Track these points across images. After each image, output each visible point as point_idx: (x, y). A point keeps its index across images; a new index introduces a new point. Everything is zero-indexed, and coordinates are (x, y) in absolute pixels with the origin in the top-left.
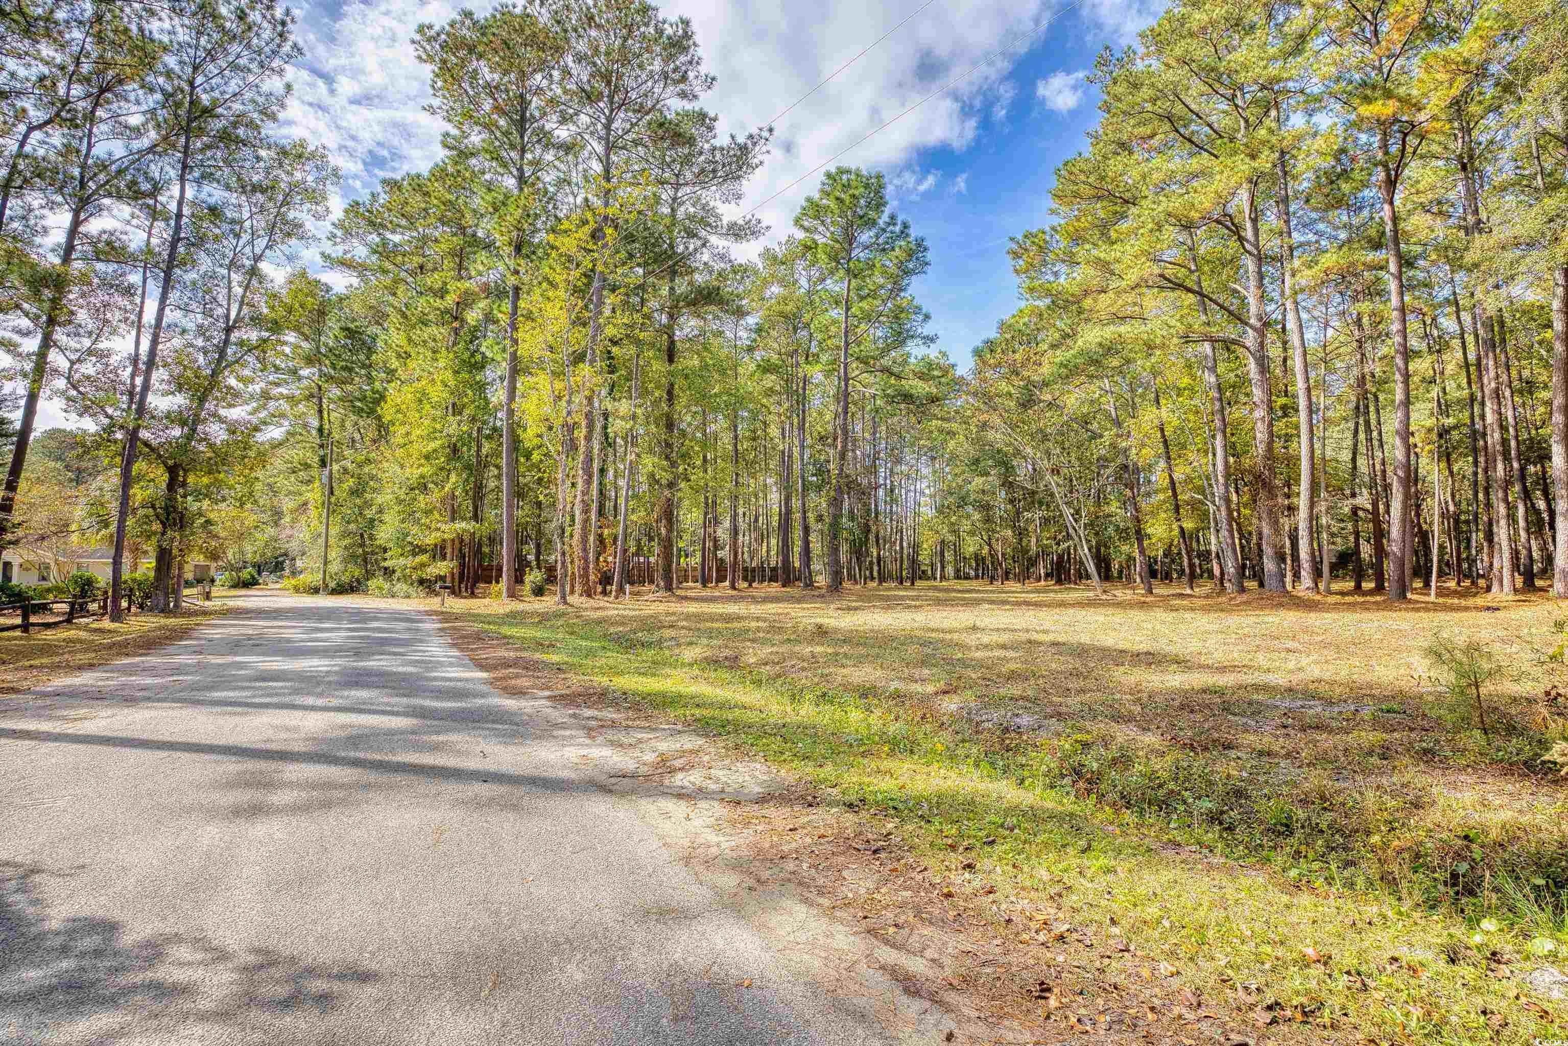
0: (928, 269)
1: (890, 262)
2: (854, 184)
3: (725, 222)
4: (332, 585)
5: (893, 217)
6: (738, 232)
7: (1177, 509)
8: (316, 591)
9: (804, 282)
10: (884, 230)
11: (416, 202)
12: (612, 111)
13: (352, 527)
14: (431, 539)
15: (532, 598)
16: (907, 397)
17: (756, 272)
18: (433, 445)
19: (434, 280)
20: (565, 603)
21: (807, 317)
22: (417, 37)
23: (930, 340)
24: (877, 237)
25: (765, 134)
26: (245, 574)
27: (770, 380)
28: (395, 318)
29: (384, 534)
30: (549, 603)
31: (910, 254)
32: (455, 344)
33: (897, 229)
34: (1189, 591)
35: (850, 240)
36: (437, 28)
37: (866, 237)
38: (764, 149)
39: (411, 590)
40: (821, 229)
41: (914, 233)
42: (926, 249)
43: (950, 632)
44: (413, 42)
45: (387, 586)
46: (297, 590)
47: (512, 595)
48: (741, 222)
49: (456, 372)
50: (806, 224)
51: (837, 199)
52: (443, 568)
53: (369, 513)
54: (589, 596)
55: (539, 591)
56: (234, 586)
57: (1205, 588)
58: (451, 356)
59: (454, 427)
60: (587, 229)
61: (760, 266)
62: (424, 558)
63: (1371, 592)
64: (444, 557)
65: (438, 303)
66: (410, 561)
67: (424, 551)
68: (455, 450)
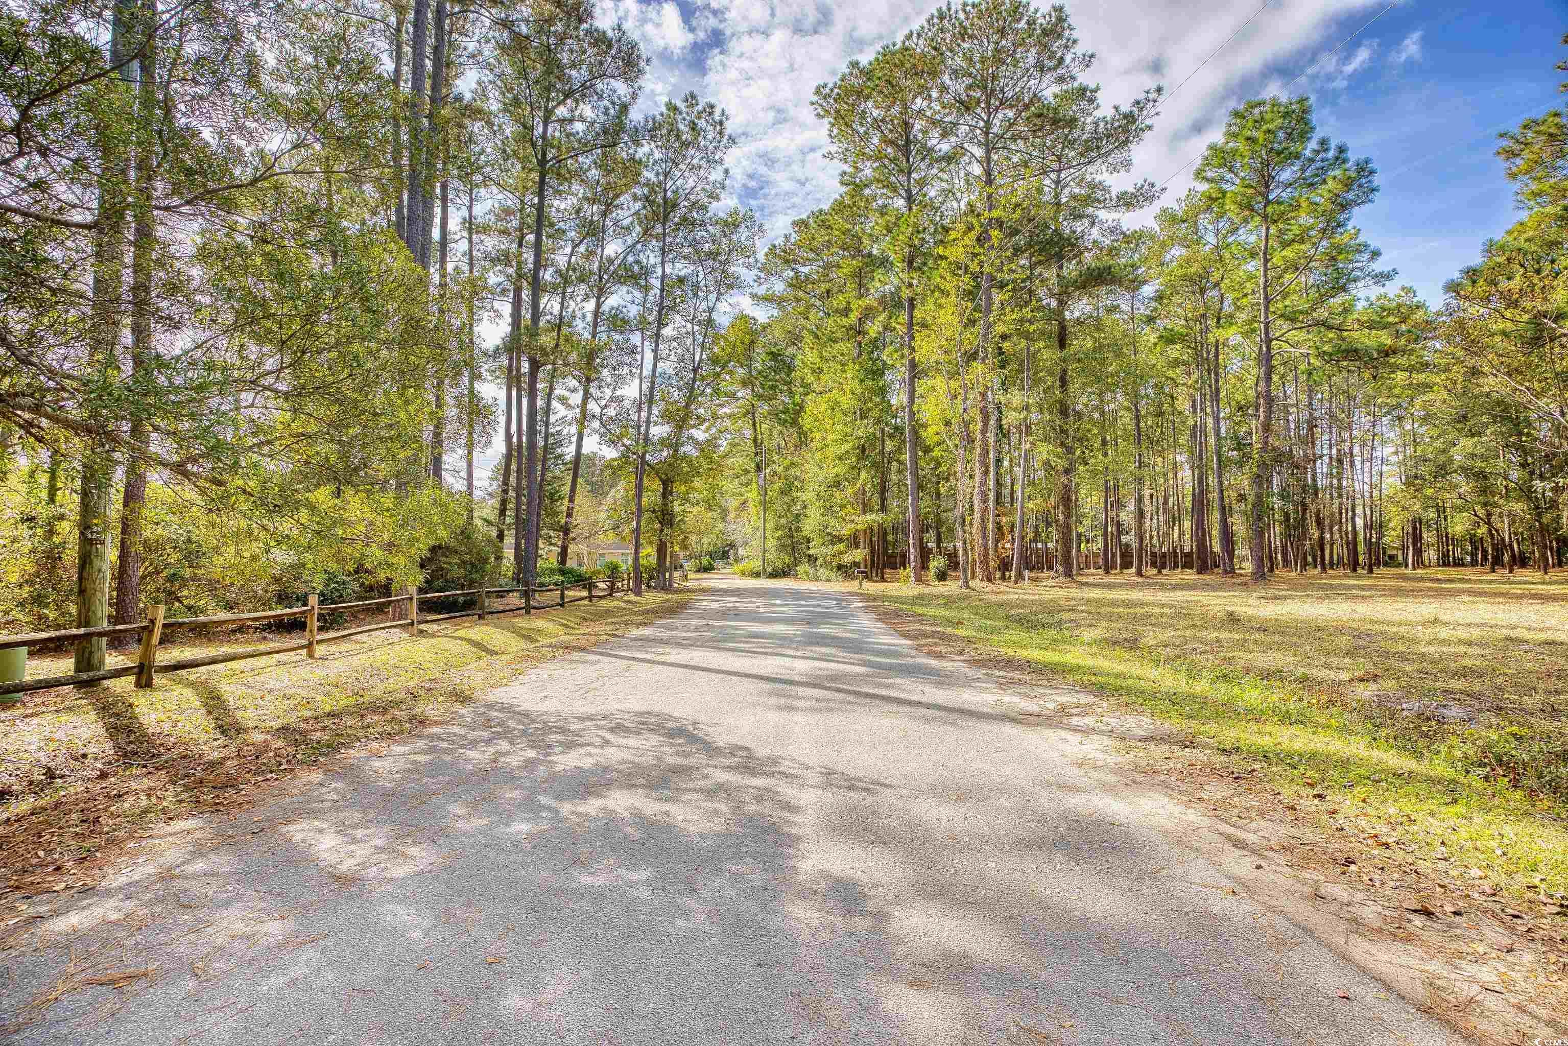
0: (1376, 195)
1: (1321, 196)
2: (1268, 117)
3: (1114, 194)
4: (769, 570)
5: (1323, 142)
6: (1128, 201)
8: (757, 575)
9: (1211, 238)
10: (1312, 160)
11: (821, 237)
12: (989, 114)
13: (783, 521)
14: (847, 530)
15: (937, 582)
16: (1352, 353)
17: (1153, 237)
18: (846, 447)
19: (839, 301)
20: (968, 587)
21: (1217, 275)
22: (815, 98)
23: (1383, 277)
24: (1303, 170)
25: (1153, 96)
26: (705, 561)
27: (1175, 351)
28: (809, 339)
29: (809, 526)
30: (952, 587)
31: (1348, 184)
32: (860, 355)
33: (1331, 154)
35: (1266, 181)
36: (830, 85)
37: (1287, 173)
38: (1153, 112)
39: (832, 575)
40: (1229, 176)
41: (1353, 157)
42: (1371, 173)
43: (1400, 625)
44: (813, 104)
45: (812, 571)
46: (743, 574)
47: (919, 579)
48: (1131, 189)
49: (861, 381)
50: (1209, 174)
51: (1248, 139)
52: (857, 555)
53: (796, 509)
54: (990, 580)
55: (942, 576)
56: (698, 571)
58: (857, 367)
59: (863, 429)
60: (973, 235)
61: (1157, 229)
62: (841, 547)
64: (857, 547)
65: (845, 321)
66: (830, 550)
67: (840, 540)
68: (864, 450)
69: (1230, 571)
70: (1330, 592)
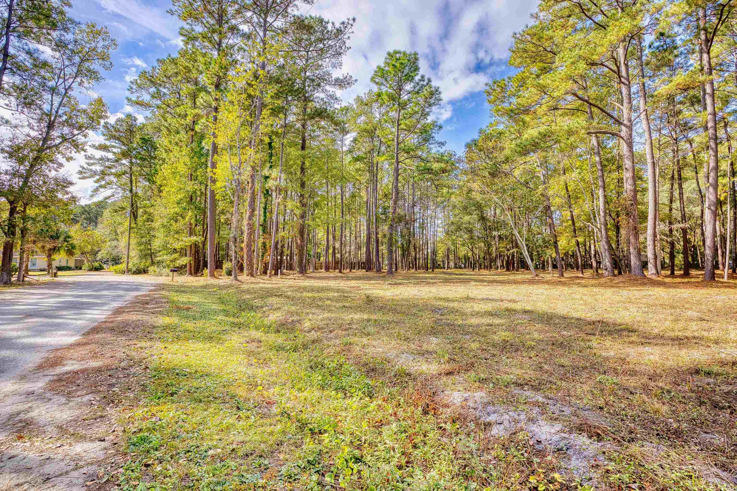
1: (421, 98)
2: (402, 58)
3: (333, 78)
4: (134, 269)
5: (423, 77)
6: (340, 83)
7: (575, 231)
8: (124, 272)
9: (377, 115)
10: (418, 84)
11: (172, 69)
13: (144, 240)
14: (178, 246)
15: (226, 277)
16: (429, 171)
17: (353, 110)
18: (179, 196)
19: (180, 109)
20: (236, 279)
23: (442, 144)
24: (414, 87)
25: (351, 22)
26: (96, 264)
28: (164, 131)
29: (156, 244)
30: (229, 280)
31: (432, 94)
32: (192, 142)
33: (425, 82)
34: (581, 275)
35: (400, 88)
37: (408, 87)
38: (350, 30)
39: (170, 273)
40: (385, 83)
41: (434, 84)
42: (440, 93)
45: (158, 270)
46: (116, 272)
47: (212, 275)
48: (341, 78)
49: (191, 158)
50: (377, 80)
51: (393, 66)
52: (184, 261)
54: (252, 276)
55: (228, 273)
56: (89, 270)
57: (588, 273)
58: (188, 149)
59: (190, 186)
61: (355, 106)
62: (176, 255)
63: (681, 276)
64: (186, 256)
65: (183, 122)
66: (169, 257)
67: (176, 252)
69: (379, 270)
70: (419, 281)
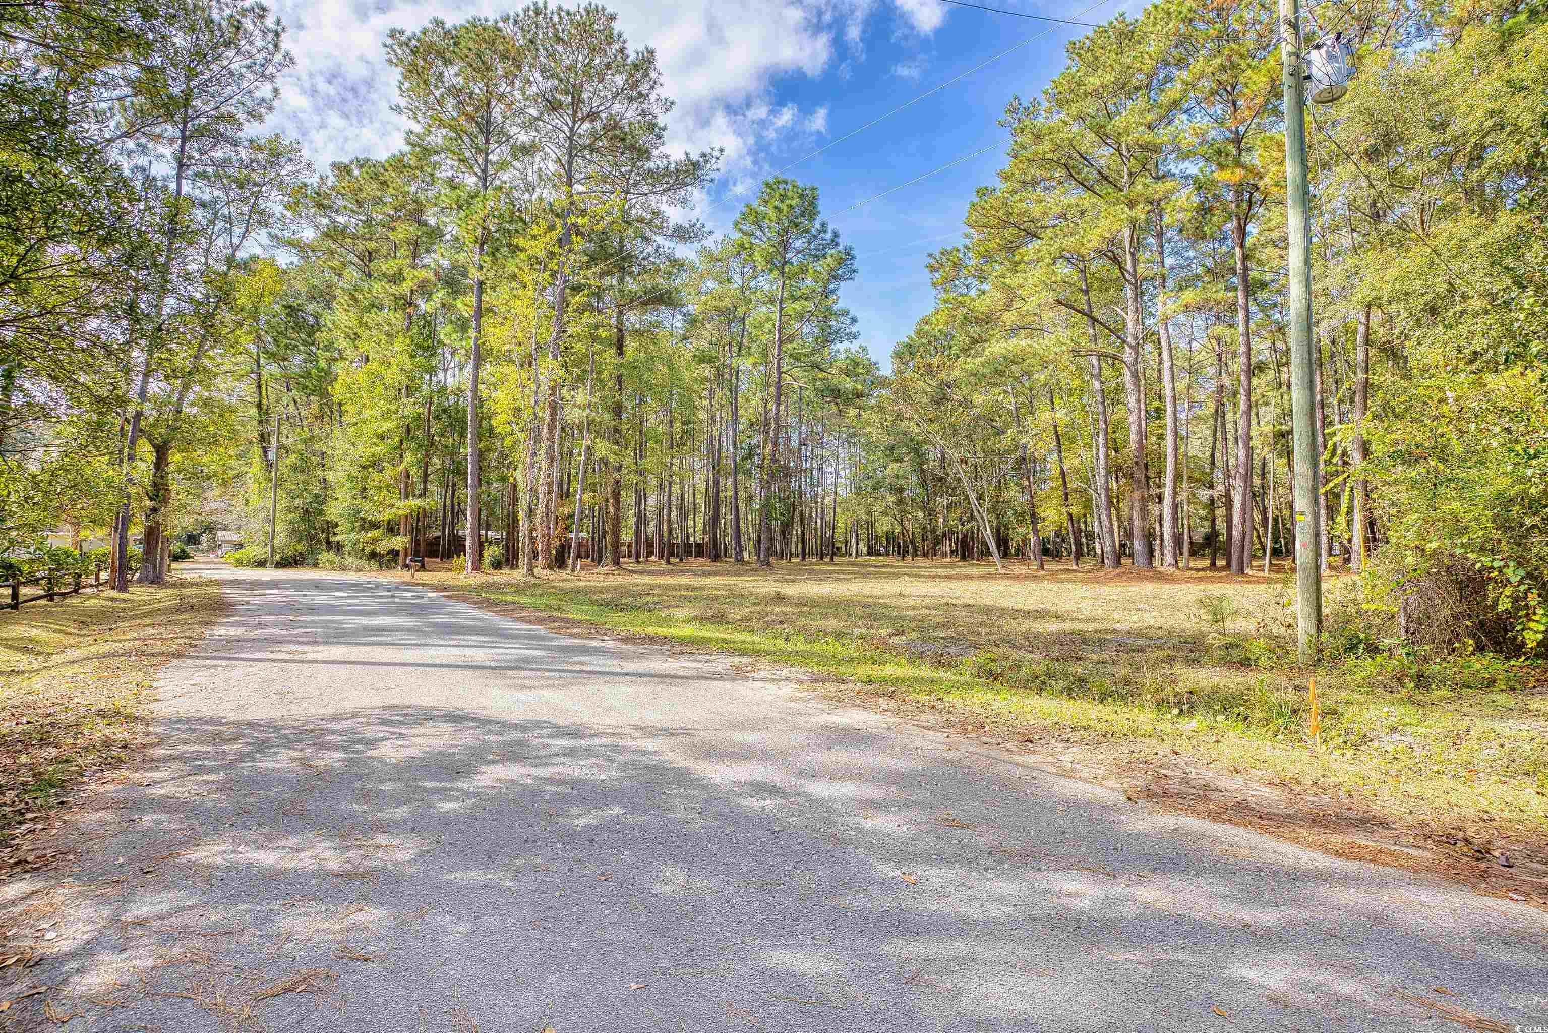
0: (856, 276)
1: (822, 266)
2: (790, 194)
3: (671, 225)
4: (277, 558)
6: (682, 234)
7: (1066, 495)
8: (261, 564)
9: (737, 279)
10: (815, 237)
11: (371, 189)
12: (574, 122)
13: (298, 502)
14: (385, 516)
15: (492, 571)
16: (836, 393)
17: (693, 267)
18: (386, 426)
19: (389, 267)
20: (533, 575)
21: (740, 312)
22: (389, 42)
23: (853, 337)
24: (810, 243)
25: (716, 153)
28: (343, 299)
29: (334, 510)
30: (518, 575)
31: (841, 262)
32: (408, 329)
33: (829, 236)
34: (1074, 567)
35: (785, 246)
36: (408, 34)
37: (799, 242)
39: (363, 563)
40: (758, 233)
41: (843, 242)
44: (385, 46)
45: (338, 559)
46: (240, 563)
47: (475, 568)
48: (686, 225)
49: (412, 356)
50: (744, 228)
51: (776, 208)
52: (399, 542)
53: (316, 489)
54: (551, 569)
55: (497, 565)
57: (1088, 564)
58: (408, 341)
59: (409, 409)
62: (376, 533)
63: (1223, 569)
64: (397, 534)
65: (394, 289)
66: (365, 536)
67: (375, 525)
68: (408, 431)
69: (740, 560)
70: (822, 577)
